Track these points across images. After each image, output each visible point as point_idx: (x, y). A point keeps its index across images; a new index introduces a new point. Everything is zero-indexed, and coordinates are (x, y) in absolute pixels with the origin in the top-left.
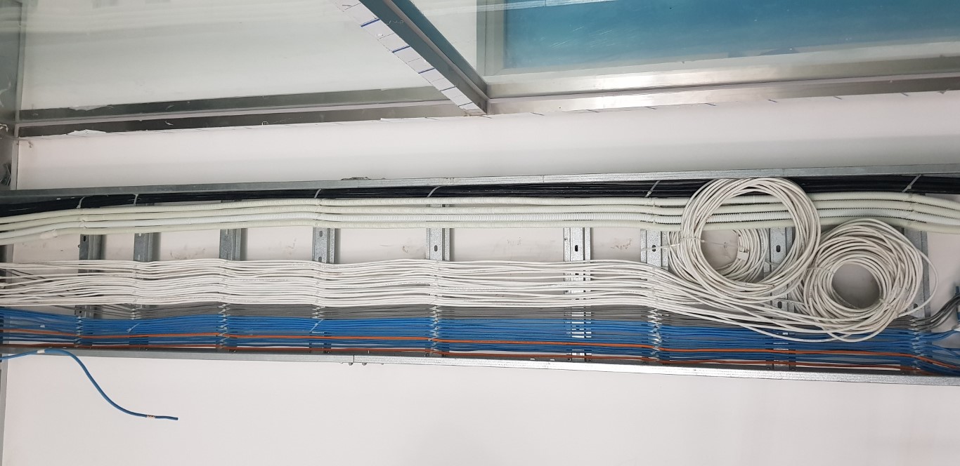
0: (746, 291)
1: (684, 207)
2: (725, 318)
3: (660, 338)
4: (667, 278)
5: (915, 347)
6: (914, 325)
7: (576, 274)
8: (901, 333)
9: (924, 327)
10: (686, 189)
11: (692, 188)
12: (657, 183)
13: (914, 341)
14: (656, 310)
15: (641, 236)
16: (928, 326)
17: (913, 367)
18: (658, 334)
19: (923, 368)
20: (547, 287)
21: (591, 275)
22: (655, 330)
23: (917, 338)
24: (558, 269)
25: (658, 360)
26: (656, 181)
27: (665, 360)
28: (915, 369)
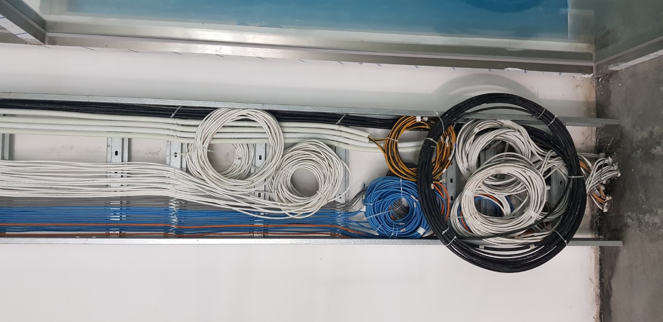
0: (236, 186)
1: (198, 126)
2: (222, 204)
3: (177, 218)
4: (184, 176)
5: (338, 221)
6: (339, 207)
7: (115, 173)
8: (331, 212)
9: (344, 209)
10: (200, 113)
11: (204, 113)
12: (179, 108)
13: (338, 217)
14: (175, 199)
15: (167, 145)
16: (346, 208)
17: (337, 233)
18: (175, 216)
19: (342, 233)
20: (91, 182)
21: (128, 173)
22: (174, 213)
23: (340, 216)
24: (102, 168)
25: (175, 234)
26: (178, 107)
27: (180, 234)
28: (338, 235)
